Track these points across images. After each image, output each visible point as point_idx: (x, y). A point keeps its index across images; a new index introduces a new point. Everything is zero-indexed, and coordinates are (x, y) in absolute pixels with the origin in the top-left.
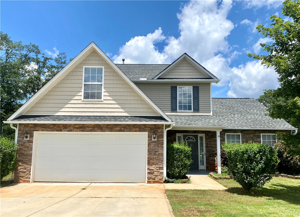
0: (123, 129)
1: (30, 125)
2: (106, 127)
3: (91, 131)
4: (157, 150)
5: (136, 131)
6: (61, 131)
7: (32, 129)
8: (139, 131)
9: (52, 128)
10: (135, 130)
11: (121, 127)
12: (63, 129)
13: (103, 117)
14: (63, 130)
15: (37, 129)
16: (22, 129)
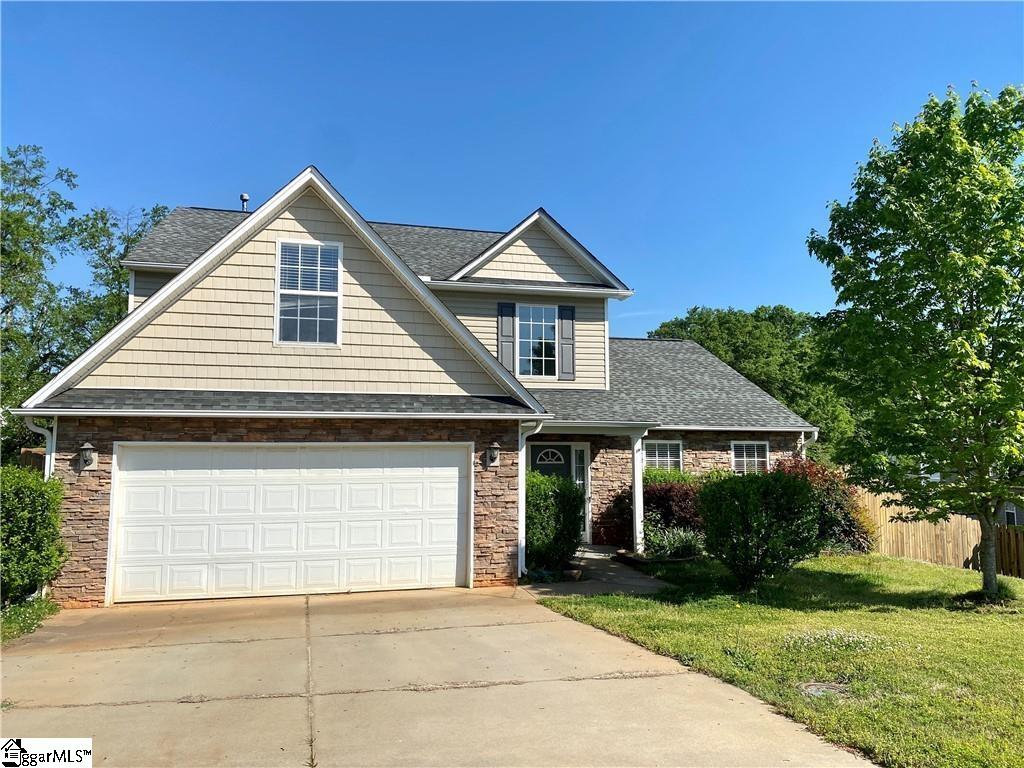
0: (401, 432)
1: (98, 422)
2: (352, 428)
3: (303, 440)
5: (440, 439)
6: (208, 439)
7: (107, 434)
8: (449, 440)
9: (176, 431)
10: (436, 436)
12: (215, 434)
13: (343, 399)
14: (214, 437)
15: (128, 431)
16: (72, 434)
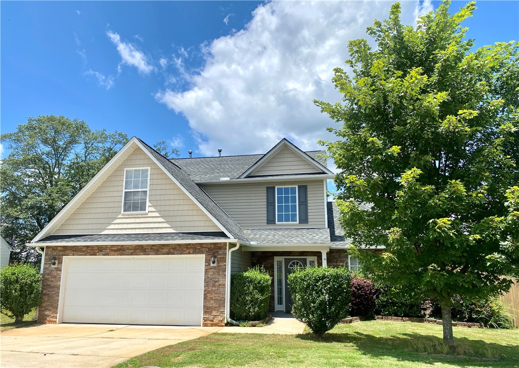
0: (172, 250)
1: (59, 248)
2: (151, 249)
3: (132, 254)
4: (216, 280)
5: (189, 253)
6: (95, 255)
7: (61, 253)
8: (193, 254)
9: (84, 252)
10: (187, 251)
11: (169, 248)
12: (98, 252)
13: (146, 235)
14: (98, 254)
15: (67, 252)
16: (50, 253)
